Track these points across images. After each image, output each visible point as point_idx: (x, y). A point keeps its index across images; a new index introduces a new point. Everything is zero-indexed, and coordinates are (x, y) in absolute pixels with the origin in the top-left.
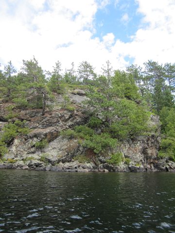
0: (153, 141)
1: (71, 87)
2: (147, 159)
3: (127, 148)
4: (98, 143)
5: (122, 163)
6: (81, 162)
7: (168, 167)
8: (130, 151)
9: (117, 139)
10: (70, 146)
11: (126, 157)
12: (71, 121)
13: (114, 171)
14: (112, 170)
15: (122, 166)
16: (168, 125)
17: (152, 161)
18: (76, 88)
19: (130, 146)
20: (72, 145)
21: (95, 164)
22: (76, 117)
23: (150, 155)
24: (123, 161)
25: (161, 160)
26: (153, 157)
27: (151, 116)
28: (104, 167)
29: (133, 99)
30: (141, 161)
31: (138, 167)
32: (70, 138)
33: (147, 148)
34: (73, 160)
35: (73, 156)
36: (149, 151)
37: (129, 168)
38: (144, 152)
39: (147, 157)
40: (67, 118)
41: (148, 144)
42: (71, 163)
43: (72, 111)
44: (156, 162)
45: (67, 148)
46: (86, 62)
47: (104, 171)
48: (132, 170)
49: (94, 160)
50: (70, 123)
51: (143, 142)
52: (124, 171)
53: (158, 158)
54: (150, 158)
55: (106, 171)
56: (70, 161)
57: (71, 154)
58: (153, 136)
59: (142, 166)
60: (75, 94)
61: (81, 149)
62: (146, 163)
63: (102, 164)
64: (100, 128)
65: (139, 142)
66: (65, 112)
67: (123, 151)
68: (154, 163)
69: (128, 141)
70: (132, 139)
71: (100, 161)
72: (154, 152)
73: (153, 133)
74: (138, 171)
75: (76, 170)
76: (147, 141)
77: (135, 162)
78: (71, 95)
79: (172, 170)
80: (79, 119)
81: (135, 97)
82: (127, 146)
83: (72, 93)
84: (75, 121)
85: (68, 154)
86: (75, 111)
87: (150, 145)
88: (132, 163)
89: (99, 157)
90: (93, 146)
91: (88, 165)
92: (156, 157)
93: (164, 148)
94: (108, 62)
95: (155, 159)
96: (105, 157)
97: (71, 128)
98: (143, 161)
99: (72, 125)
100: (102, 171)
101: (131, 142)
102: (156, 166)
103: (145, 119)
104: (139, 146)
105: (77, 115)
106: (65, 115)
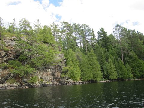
0: (58, 68)
1: (11, 35)
2: (55, 79)
3: (42, 73)
4: (22, 71)
5: (38, 82)
6: (11, 83)
7: (67, 82)
8: (44, 75)
9: (35, 69)
10: (4, 73)
11: (41, 78)
12: (6, 57)
13: (32, 87)
14: (31, 87)
15: (37, 84)
16: (68, 59)
17: (58, 80)
18: (14, 36)
19: (44, 72)
20: (5, 73)
21: (21, 84)
22: (10, 55)
23: (57, 76)
24: (38, 81)
25: (63, 79)
26: (58, 78)
27: (59, 54)
28: (26, 85)
29: (50, 44)
30: (51, 80)
31: (48, 84)
32: (4, 69)
33: (55, 73)
34: (6, 82)
35: (6, 80)
36: (56, 74)
37: (43, 85)
38: (53, 74)
39: (55, 78)
40: (3, 56)
41: (55, 70)
42: (4, 84)
43: (7, 51)
44: (61, 80)
45: (1, 75)
46: (25, 19)
47: (26, 88)
48: (44, 86)
49: (21, 82)
50: (5, 59)
51: (52, 69)
52: (39, 87)
53: (61, 78)
54: (57, 78)
55: (27, 87)
56: (4, 83)
57: (4, 78)
58: (58, 66)
59: (51, 83)
60: (12, 40)
61: (12, 75)
62: (55, 81)
63: (25, 84)
64: (27, 61)
65: (50, 69)
66: (2, 52)
67: (39, 75)
68: (59, 81)
69: (43, 69)
70: (46, 68)
71: (24, 81)
72: (59, 74)
73: (58, 64)
74: (47, 86)
75: (6, 88)
76: (55, 68)
77: (46, 81)
78: (9, 40)
79: (69, 84)
80: (12, 56)
81: (51, 43)
82: (42, 72)
83: (10, 39)
84: (9, 57)
85: (2, 79)
86: (10, 51)
87: (57, 71)
88: (44, 82)
89: (24, 79)
90: (18, 73)
91: (15, 85)
92: (60, 77)
93: (65, 72)
94: (38, 21)
95: (60, 78)
96: (27, 79)
97: (6, 62)
98: (53, 80)
99: (7, 60)
100: (24, 87)
101: (45, 69)
102: (61, 83)
103: (53, 56)
104: (50, 72)
105: (11, 54)
106: (2, 54)
